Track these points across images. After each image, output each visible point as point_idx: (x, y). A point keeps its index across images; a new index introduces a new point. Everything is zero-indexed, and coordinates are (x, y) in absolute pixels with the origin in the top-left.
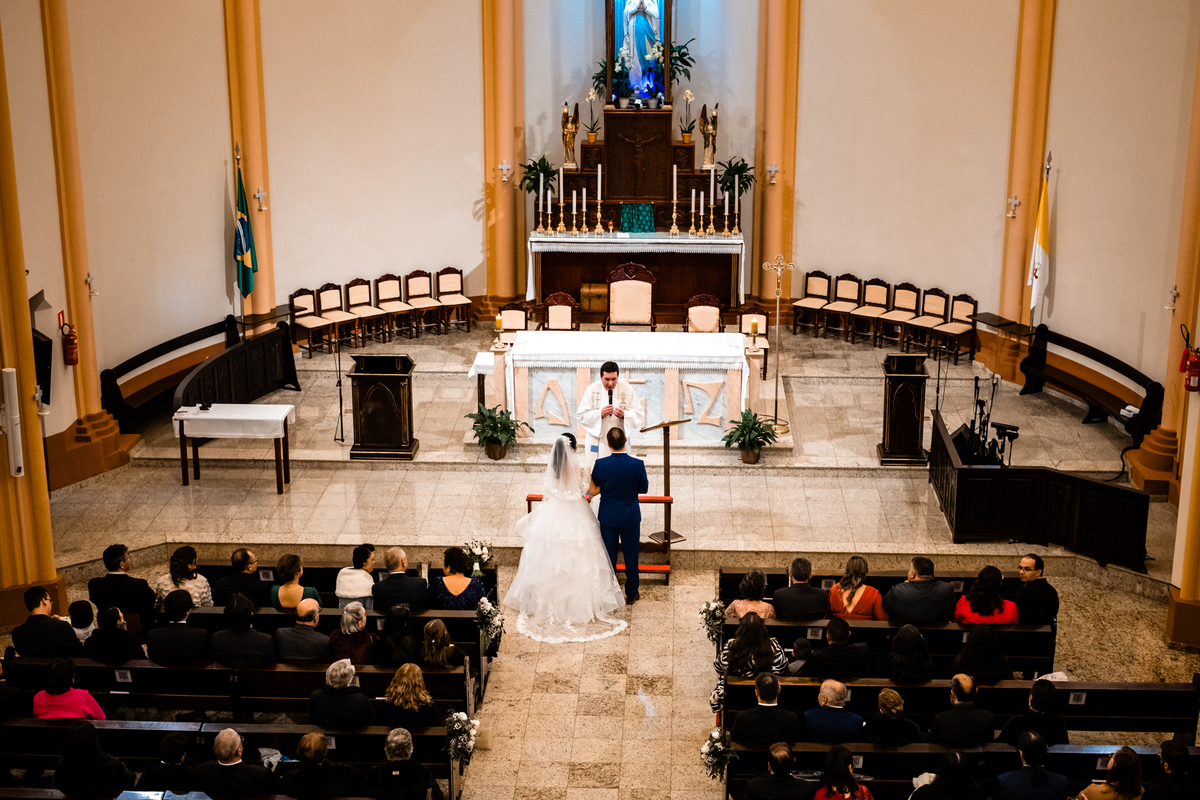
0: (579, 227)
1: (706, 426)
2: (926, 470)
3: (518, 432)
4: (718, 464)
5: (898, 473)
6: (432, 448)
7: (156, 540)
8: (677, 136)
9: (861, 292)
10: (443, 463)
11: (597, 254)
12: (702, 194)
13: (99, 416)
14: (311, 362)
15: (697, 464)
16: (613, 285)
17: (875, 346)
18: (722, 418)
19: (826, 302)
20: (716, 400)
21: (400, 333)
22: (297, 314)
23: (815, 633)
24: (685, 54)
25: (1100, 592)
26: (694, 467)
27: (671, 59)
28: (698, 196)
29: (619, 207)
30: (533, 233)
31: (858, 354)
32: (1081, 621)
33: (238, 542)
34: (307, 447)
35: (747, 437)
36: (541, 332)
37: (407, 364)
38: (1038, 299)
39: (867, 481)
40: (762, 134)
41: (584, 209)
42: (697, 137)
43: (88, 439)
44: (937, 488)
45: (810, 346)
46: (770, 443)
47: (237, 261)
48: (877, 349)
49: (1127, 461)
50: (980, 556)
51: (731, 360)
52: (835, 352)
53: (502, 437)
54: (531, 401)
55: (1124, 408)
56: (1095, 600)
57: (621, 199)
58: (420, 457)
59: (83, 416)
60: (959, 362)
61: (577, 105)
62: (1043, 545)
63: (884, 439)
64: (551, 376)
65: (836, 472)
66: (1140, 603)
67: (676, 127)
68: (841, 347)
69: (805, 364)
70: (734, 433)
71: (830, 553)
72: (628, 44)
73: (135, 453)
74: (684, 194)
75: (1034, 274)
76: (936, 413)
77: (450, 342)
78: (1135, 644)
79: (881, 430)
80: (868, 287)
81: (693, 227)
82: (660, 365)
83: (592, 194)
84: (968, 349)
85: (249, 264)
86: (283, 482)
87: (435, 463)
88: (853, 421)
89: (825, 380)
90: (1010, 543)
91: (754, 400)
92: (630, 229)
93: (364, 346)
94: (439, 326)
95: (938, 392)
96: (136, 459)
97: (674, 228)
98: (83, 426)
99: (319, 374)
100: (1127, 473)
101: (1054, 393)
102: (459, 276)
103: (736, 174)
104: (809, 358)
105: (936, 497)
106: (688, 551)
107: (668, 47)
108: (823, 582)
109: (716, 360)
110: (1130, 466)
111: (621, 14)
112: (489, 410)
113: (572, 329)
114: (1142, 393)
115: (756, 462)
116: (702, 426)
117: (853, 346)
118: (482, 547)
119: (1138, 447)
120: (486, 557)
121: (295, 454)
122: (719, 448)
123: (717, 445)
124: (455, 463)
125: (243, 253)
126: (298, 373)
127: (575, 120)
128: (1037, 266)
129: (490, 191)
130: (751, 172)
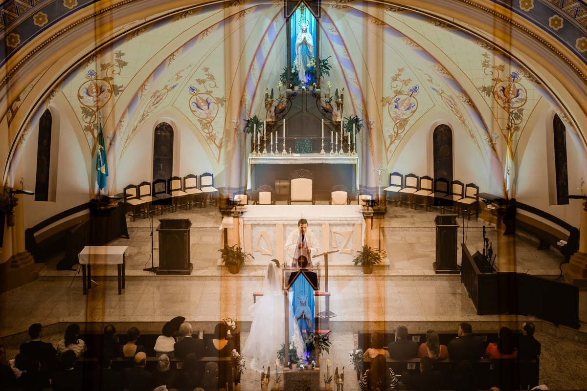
0: (274, 151)
1: (344, 254)
2: (460, 276)
3: (246, 259)
4: (351, 274)
5: (445, 278)
6: (200, 269)
7: (54, 321)
8: (323, 105)
9: (419, 183)
10: (206, 276)
11: (283, 165)
12: (337, 133)
13: (24, 253)
14: (134, 223)
15: (340, 275)
16: (292, 181)
17: (427, 211)
18: (352, 250)
19: (400, 188)
20: (349, 240)
21: (181, 207)
22: (127, 198)
23: (411, 366)
24: (326, 64)
25: (556, 340)
26: (338, 276)
27: (320, 66)
28: (334, 134)
29: (294, 141)
30: (250, 154)
31: (419, 215)
32: (548, 357)
33: (98, 321)
34: (133, 269)
35: (366, 260)
36: (255, 206)
37: (188, 223)
38: (510, 185)
39: (429, 282)
41: (277, 142)
42: (333, 105)
43: (18, 266)
44: (466, 285)
45: (393, 211)
46: (378, 263)
47: (98, 170)
48: (428, 212)
49: (563, 270)
50: (492, 322)
51: (356, 219)
52: (407, 214)
53: (238, 262)
54: (252, 242)
55: (559, 242)
56: (554, 345)
57: (295, 137)
58: (194, 273)
59: (15, 253)
60: (471, 219)
61: (272, 89)
62: (525, 315)
63: (436, 259)
64: (263, 229)
65: (413, 278)
66: (578, 346)
67: (323, 99)
68: (410, 212)
69: (392, 221)
70: (359, 257)
71: (414, 322)
72: (298, 59)
73: (42, 274)
74: (328, 134)
75: (508, 173)
76: (463, 245)
77: (207, 212)
78: (578, 369)
79: (435, 255)
80: (422, 180)
81: (332, 150)
82: (320, 222)
84: (475, 212)
85: (104, 172)
86: (121, 288)
87: (202, 276)
88: (419, 250)
89: (403, 229)
90: (507, 314)
91: (369, 240)
92: (300, 152)
93: (162, 214)
94: (201, 204)
95: (463, 234)
96: (42, 277)
97: (323, 151)
98: (15, 259)
99: (139, 229)
100: (564, 276)
101: (521, 234)
102: (211, 177)
103: (353, 123)
104: (394, 217)
105: (466, 290)
106: (339, 322)
107: (318, 61)
108: (413, 337)
109: (348, 219)
110: (565, 272)
111: (294, 44)
112: (231, 248)
113: (271, 204)
114: (568, 233)
115: (371, 273)
116: (342, 254)
117: (415, 211)
118: (232, 322)
119: (568, 262)
120: (234, 327)
121: (128, 273)
122: (351, 266)
123: (350, 264)
124: (213, 276)
125: (101, 166)
126: (128, 229)
127: (272, 97)
128: (508, 169)
129: (227, 133)
130: (361, 122)
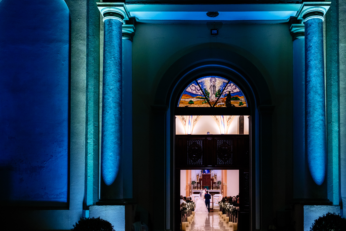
0: (199, 189)
8: (211, 178)
12: (215, 185)
40: (222, 179)
42: (214, 178)
57: (204, 185)
61: (198, 174)
67: (211, 176)
74: (213, 185)
81: (214, 189)
83: (201, 185)
97: (211, 189)
103: (219, 183)
127: (198, 176)
129: (187, 186)
130: (221, 182)
